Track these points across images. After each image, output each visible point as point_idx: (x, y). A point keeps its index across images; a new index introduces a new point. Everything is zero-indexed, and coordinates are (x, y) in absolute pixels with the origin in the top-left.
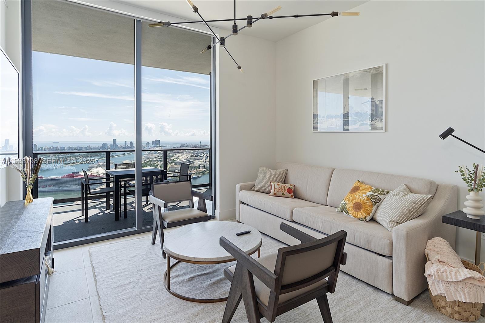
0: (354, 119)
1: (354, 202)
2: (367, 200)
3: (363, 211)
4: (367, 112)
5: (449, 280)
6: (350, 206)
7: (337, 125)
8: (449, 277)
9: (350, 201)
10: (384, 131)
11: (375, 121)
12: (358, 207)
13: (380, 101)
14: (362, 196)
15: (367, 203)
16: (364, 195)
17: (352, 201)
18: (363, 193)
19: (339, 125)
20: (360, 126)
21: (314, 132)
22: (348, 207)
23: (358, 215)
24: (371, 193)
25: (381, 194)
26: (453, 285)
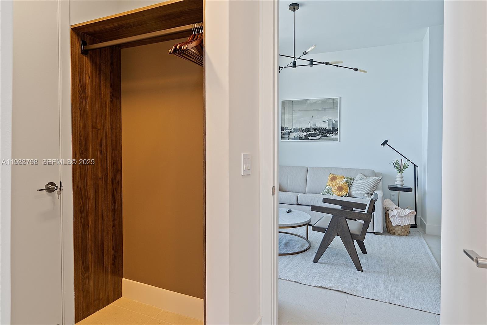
0: (316, 132)
1: (337, 186)
2: (345, 184)
3: (345, 191)
4: (326, 128)
5: (403, 215)
6: (334, 189)
7: (303, 136)
8: (403, 214)
9: (334, 186)
10: (338, 141)
11: (332, 134)
12: (340, 189)
13: (336, 121)
14: (341, 182)
15: (345, 185)
16: (343, 181)
17: (335, 186)
18: (341, 180)
19: (304, 136)
20: (321, 137)
21: (282, 140)
22: (333, 190)
23: (341, 194)
24: (346, 180)
25: (351, 180)
26: (404, 217)
